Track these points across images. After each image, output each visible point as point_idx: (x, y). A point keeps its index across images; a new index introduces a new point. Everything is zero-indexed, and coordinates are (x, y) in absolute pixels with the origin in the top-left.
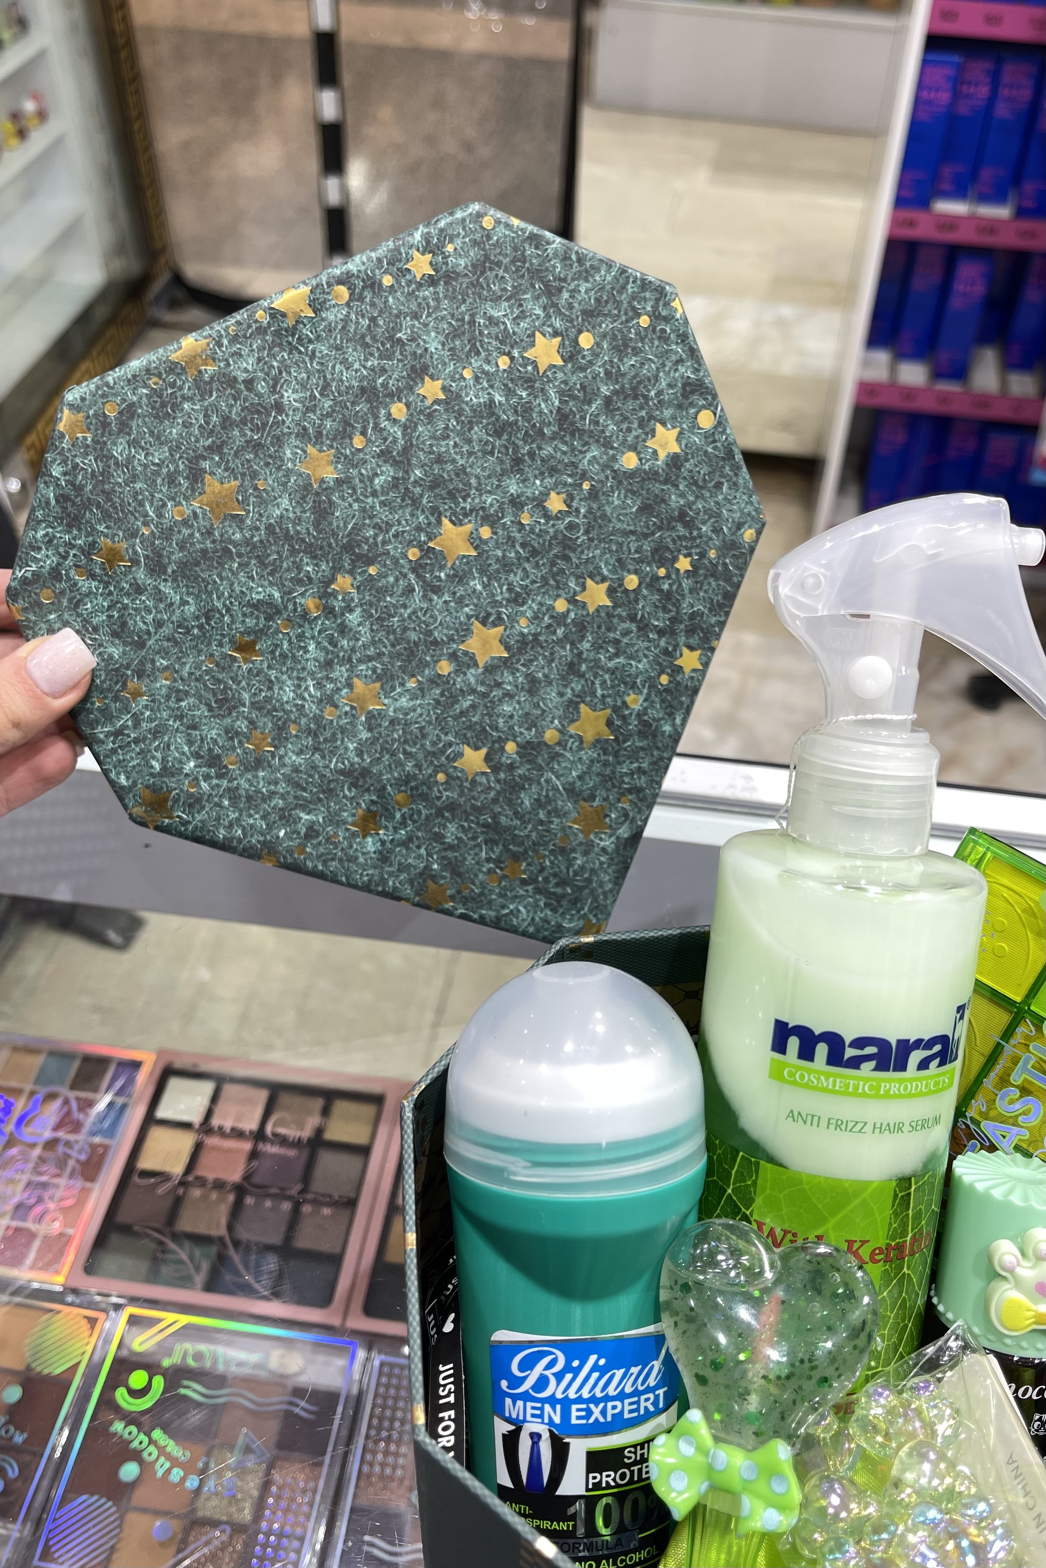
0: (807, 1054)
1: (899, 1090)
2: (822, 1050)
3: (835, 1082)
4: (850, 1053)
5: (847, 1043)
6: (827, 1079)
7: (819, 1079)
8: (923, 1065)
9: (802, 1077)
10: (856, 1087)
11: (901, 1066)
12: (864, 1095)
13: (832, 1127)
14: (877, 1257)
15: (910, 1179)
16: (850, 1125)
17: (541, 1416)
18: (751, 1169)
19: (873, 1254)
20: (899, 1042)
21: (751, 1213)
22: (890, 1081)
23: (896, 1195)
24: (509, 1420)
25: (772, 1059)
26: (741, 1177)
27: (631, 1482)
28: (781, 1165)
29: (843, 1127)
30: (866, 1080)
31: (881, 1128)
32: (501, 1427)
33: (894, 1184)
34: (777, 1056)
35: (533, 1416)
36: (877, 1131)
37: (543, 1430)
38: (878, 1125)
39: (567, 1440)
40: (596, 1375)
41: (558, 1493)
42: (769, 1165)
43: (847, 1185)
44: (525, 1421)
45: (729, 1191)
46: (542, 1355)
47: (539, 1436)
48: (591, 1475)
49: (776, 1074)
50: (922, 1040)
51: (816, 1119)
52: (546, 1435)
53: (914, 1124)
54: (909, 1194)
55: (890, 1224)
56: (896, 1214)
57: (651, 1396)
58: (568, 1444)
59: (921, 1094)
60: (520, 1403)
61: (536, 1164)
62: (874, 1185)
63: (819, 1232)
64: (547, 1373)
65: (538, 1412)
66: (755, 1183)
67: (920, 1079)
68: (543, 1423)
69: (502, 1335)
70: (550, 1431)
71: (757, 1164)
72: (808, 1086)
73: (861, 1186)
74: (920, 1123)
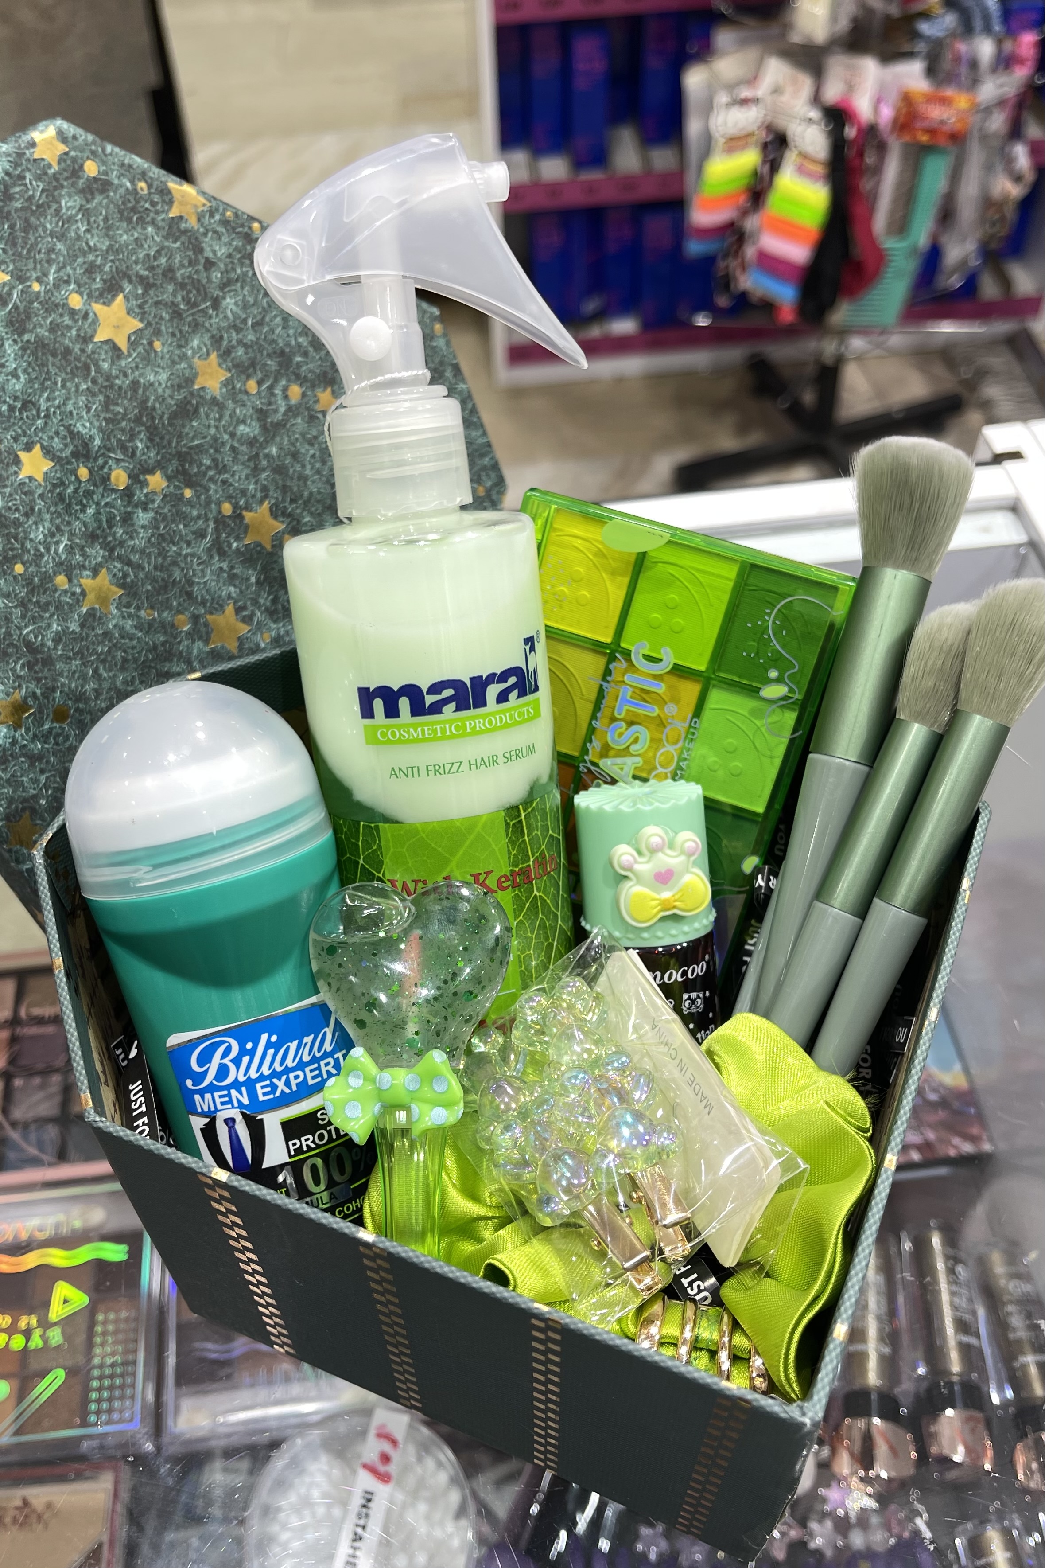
0: (392, 712)
1: (484, 725)
2: (404, 704)
3: (423, 731)
4: (429, 699)
5: (425, 692)
6: (416, 731)
7: (408, 732)
8: (502, 697)
9: (394, 734)
10: (443, 731)
11: (481, 702)
12: (453, 737)
13: (432, 773)
14: (504, 885)
15: (517, 807)
16: (448, 767)
17: (230, 1102)
18: (373, 833)
19: (499, 882)
20: (472, 679)
21: (384, 875)
22: (474, 718)
23: (507, 824)
24: (203, 1114)
25: (365, 726)
26: (367, 845)
27: (331, 1140)
28: (397, 822)
29: (441, 771)
30: (450, 722)
31: (476, 764)
32: (198, 1123)
33: (503, 814)
34: (367, 721)
35: (223, 1104)
36: (473, 767)
37: (235, 1114)
38: (473, 762)
39: (259, 1117)
40: (271, 1052)
41: (265, 1165)
42: (387, 825)
43: (458, 824)
44: (216, 1110)
45: (361, 862)
46: (216, 1046)
47: (233, 1120)
48: (290, 1143)
49: (371, 739)
50: (494, 674)
51: (415, 770)
52: (239, 1118)
53: (508, 755)
54: (521, 821)
55: (509, 852)
56: (512, 842)
57: (331, 1060)
58: (262, 1120)
59: (506, 726)
60: (208, 1096)
61: (155, 867)
62: (484, 818)
63: (444, 874)
64: (225, 1061)
65: (227, 1099)
66: (379, 846)
67: (503, 712)
68: (233, 1107)
69: (175, 1040)
70: (242, 1113)
71: (377, 828)
72: (401, 742)
73: (471, 822)
74: (513, 753)
